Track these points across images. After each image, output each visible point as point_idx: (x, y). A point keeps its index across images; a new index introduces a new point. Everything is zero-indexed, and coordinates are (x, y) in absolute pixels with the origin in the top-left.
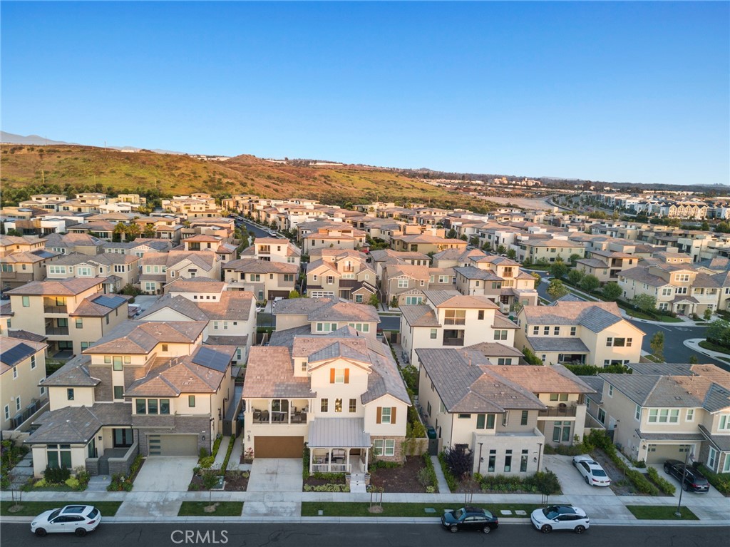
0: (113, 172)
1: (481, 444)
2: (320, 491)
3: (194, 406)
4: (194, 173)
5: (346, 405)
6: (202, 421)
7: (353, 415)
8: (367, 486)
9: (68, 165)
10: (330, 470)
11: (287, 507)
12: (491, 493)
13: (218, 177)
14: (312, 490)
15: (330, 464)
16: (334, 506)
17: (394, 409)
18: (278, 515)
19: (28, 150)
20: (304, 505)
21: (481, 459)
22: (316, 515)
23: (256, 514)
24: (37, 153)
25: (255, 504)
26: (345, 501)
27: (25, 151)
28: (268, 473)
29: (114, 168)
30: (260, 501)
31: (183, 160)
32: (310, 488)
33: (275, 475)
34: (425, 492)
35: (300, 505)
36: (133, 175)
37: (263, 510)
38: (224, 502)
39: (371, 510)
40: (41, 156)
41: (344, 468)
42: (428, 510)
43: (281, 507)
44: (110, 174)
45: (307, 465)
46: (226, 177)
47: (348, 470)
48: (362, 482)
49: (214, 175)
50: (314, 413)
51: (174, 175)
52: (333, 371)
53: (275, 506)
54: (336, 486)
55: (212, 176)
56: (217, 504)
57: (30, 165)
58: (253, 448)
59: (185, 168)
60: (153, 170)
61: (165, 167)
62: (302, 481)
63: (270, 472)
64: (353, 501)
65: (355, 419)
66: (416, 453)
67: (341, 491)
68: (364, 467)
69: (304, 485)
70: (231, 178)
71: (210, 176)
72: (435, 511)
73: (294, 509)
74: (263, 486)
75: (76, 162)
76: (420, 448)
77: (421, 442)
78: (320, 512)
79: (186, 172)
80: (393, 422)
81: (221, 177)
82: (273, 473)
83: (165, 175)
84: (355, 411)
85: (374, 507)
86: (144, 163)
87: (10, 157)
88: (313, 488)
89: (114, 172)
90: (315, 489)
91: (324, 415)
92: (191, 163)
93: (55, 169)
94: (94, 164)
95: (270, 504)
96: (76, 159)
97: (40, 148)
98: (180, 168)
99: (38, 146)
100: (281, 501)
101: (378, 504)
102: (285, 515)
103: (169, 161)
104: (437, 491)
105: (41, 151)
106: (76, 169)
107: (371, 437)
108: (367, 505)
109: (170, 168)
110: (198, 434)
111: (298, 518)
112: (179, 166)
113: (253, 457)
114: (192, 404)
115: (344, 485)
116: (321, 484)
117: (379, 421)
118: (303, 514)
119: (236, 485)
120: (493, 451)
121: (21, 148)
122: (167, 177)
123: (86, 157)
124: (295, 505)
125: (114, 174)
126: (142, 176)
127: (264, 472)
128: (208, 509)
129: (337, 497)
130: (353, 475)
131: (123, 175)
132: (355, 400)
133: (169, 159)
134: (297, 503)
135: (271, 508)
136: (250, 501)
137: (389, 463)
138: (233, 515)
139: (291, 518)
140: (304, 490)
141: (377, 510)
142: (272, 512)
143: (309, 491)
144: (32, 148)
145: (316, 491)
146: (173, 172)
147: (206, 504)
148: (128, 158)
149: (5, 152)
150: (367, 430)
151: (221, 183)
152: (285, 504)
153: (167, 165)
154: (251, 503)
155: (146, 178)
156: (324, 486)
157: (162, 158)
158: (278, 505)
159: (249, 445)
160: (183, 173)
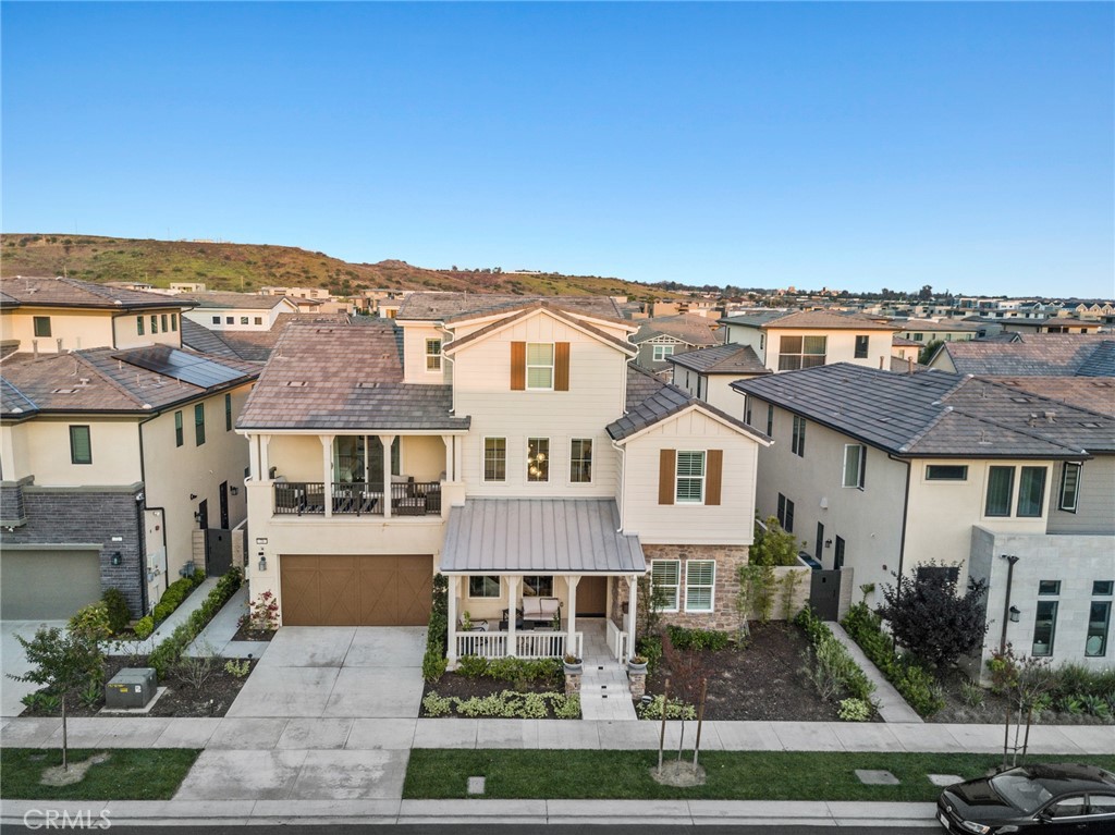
0: (177, 270)
1: (1012, 561)
2: (480, 716)
3: (90, 462)
4: (306, 272)
5: (560, 459)
6: (110, 504)
7: (582, 490)
8: (635, 702)
9: (108, 262)
10: (512, 651)
11: (355, 768)
12: (1059, 721)
13: (343, 277)
14: (453, 712)
15: (512, 634)
16: (525, 763)
17: (716, 457)
18: (316, 796)
19: (48, 241)
20: (418, 756)
21: (1011, 612)
22: (460, 793)
23: (236, 791)
24: (61, 245)
25: (237, 758)
26: (565, 746)
27: (42, 242)
28: (313, 665)
29: (180, 266)
30: (261, 747)
31: (289, 253)
32: (444, 704)
33: (336, 670)
34: (837, 718)
35: (405, 758)
36: (210, 275)
37: (265, 777)
38: (124, 751)
39: (664, 775)
40: (67, 249)
41: (558, 644)
42: (870, 777)
43: (334, 767)
44: (173, 274)
45: (439, 639)
46: (357, 277)
47: (571, 650)
48: (619, 687)
49: (337, 275)
50: (463, 483)
51: (274, 275)
52: (518, 349)
53: (310, 762)
54: (534, 699)
55: (335, 277)
56: (100, 759)
57: (49, 262)
58: (277, 594)
59: (292, 265)
60: (241, 267)
61: (260, 263)
62: (421, 686)
63: (323, 661)
64: (595, 746)
65: (587, 501)
66: (774, 613)
67: (552, 715)
68: (623, 639)
69: (425, 695)
70: (364, 280)
71: (330, 277)
72: (896, 782)
73: (377, 775)
74: (289, 699)
75: (121, 257)
76: (787, 598)
77: (791, 577)
78: (476, 784)
79: (293, 271)
80: (714, 498)
81: (349, 277)
82: (329, 665)
83: (260, 275)
84: (587, 478)
85: (671, 767)
86: (227, 258)
87: (19, 252)
88: (453, 705)
89: (180, 270)
90: (460, 709)
91: (494, 489)
92: (301, 258)
93: (87, 268)
94: (148, 260)
95: (294, 758)
96: (121, 252)
97: (65, 238)
98: (284, 265)
99: (64, 236)
100: (339, 747)
101: (687, 755)
102: (341, 793)
103: (266, 255)
104: (874, 716)
105: (68, 242)
106: (121, 267)
107: (645, 547)
108: (649, 758)
109: (268, 265)
110: (99, 546)
111: (389, 806)
112: (281, 262)
113: (279, 621)
114: (81, 453)
115: (558, 696)
116: (482, 695)
117: (665, 498)
118: (411, 791)
119: (196, 698)
120: (1049, 587)
121: (36, 238)
122: (263, 277)
123: (136, 249)
124: (385, 759)
125: (178, 273)
126: (223, 276)
127: (305, 660)
128: (55, 776)
129: (537, 734)
130: (589, 669)
131: (193, 275)
132: (588, 443)
133: (266, 251)
134: (395, 753)
135: (296, 769)
136: (227, 748)
137: (701, 636)
138: (142, 798)
139: (364, 807)
140: (424, 712)
141: (684, 775)
142: (296, 785)
143: (442, 715)
144: (53, 238)
145: (464, 715)
146: (273, 270)
147: (58, 757)
148: (202, 251)
149: (12, 245)
150: (628, 526)
151: (348, 287)
152: (347, 758)
153: (264, 261)
154: (230, 755)
155: (230, 279)
156: (492, 698)
157: (255, 251)
158: (324, 759)
159: (264, 583)
160: (288, 273)
